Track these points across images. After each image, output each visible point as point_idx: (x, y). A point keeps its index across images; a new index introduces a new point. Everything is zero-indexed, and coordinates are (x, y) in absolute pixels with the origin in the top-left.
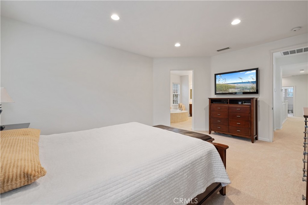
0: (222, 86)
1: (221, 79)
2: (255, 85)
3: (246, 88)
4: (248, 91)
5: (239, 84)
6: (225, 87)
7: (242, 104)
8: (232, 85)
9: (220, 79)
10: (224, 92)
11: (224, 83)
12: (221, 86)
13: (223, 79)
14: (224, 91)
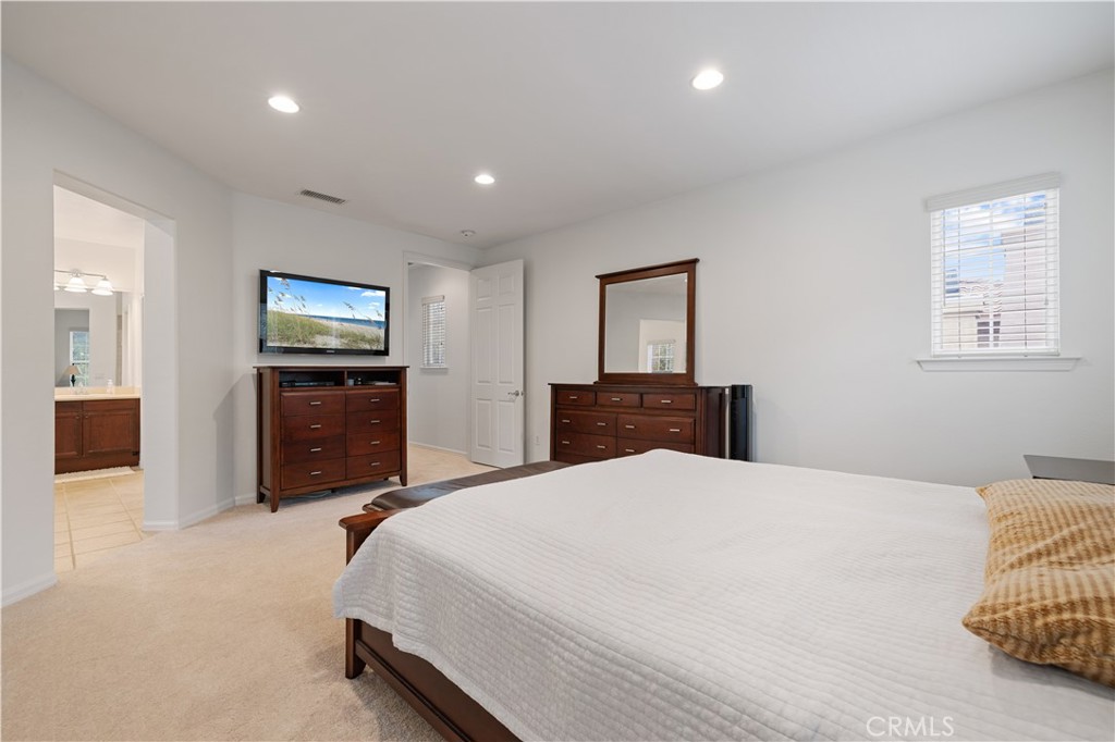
0: (287, 322)
1: (287, 296)
2: (382, 333)
3: (363, 339)
4: (367, 347)
5: (345, 324)
6: (303, 327)
7: (355, 385)
8: (324, 322)
9: (283, 295)
10: (296, 345)
11: (299, 312)
12: (289, 321)
13: (296, 298)
14: (299, 341)
